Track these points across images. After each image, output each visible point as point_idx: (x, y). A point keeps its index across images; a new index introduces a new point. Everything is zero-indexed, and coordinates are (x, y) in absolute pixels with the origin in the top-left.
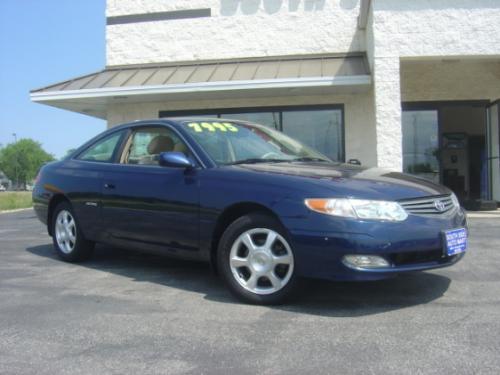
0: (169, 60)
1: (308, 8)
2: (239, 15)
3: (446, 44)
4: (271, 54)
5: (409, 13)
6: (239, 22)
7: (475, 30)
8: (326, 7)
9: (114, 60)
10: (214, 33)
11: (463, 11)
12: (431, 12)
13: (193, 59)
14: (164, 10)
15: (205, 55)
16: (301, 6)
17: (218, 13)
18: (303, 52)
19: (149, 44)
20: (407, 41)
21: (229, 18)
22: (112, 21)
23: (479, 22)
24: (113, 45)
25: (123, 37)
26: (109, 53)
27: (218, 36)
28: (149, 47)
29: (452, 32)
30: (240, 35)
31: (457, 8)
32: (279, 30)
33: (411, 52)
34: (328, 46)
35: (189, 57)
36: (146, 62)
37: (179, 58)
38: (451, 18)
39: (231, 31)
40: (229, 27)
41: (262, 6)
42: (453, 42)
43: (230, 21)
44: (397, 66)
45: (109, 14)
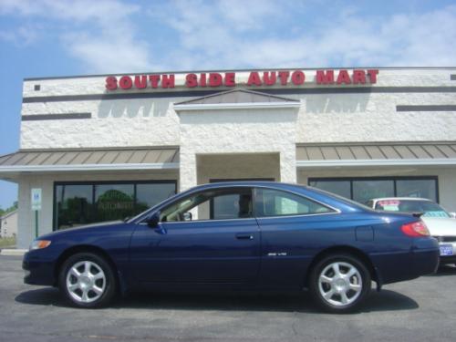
0: (62, 147)
1: (156, 114)
2: (110, 118)
3: (224, 146)
4: (129, 145)
5: (202, 126)
6: (110, 123)
7: (243, 137)
8: (167, 115)
9: (26, 145)
10: (93, 130)
11: (235, 125)
12: (216, 125)
13: (78, 146)
14: (61, 112)
15: (86, 144)
16: (151, 113)
17: (96, 116)
18: (151, 144)
19: (49, 135)
20: (200, 143)
21: (103, 120)
22: (25, 118)
23: (245, 132)
24: (25, 134)
25: (31, 129)
26: (22, 140)
27: (95, 132)
28: (49, 137)
29: (229, 138)
30: (110, 132)
31: (232, 122)
32: (136, 129)
33: (203, 151)
34: (168, 141)
35: (76, 145)
36: (47, 147)
37: (69, 146)
38: (228, 129)
39: (104, 128)
40: (103, 126)
41: (125, 113)
42: (229, 144)
43: (104, 121)
44: (194, 159)
45: (23, 113)
